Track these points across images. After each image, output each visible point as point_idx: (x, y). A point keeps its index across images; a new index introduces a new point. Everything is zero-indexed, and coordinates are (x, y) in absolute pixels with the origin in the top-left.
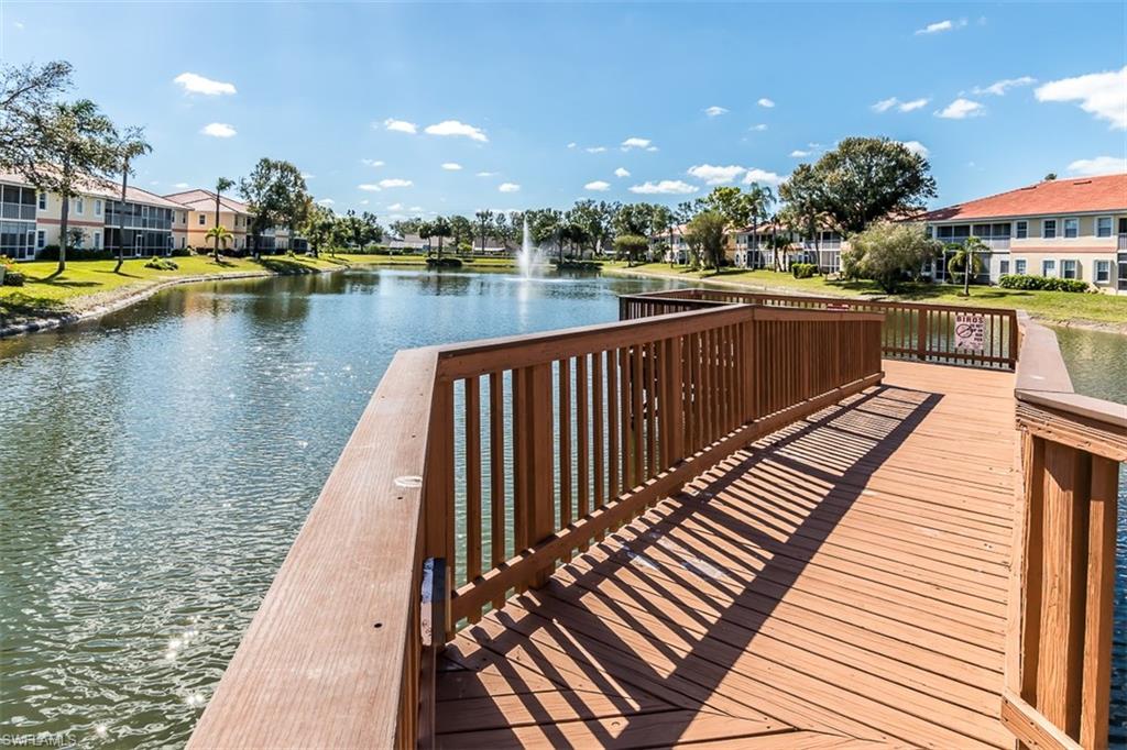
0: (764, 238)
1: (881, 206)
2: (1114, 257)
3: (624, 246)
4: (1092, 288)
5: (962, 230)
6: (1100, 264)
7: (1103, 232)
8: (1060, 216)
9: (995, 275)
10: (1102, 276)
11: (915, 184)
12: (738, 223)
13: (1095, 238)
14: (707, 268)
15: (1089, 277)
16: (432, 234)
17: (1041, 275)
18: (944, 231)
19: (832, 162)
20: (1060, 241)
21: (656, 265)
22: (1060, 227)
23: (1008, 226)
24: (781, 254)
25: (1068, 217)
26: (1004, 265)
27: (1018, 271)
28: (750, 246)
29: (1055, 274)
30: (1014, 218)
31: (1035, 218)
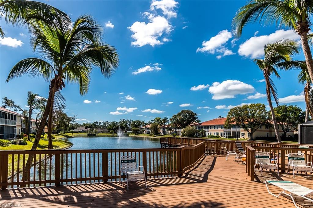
0: (166, 128)
1: (188, 123)
2: (223, 132)
3: (134, 130)
4: (220, 137)
5: (202, 127)
6: (221, 133)
7: (222, 128)
8: (216, 125)
9: (207, 135)
10: (222, 135)
11: (195, 118)
12: (160, 125)
13: (220, 129)
14: (154, 135)
15: (220, 135)
16: (88, 128)
17: (213, 135)
18: (199, 128)
19: (180, 114)
20: (216, 130)
21: (142, 134)
22: (216, 127)
23: (209, 127)
24: (170, 131)
25: (217, 125)
26: (208, 133)
27: (210, 134)
28: (163, 130)
29: (216, 135)
30: (210, 125)
31: (213, 125)
